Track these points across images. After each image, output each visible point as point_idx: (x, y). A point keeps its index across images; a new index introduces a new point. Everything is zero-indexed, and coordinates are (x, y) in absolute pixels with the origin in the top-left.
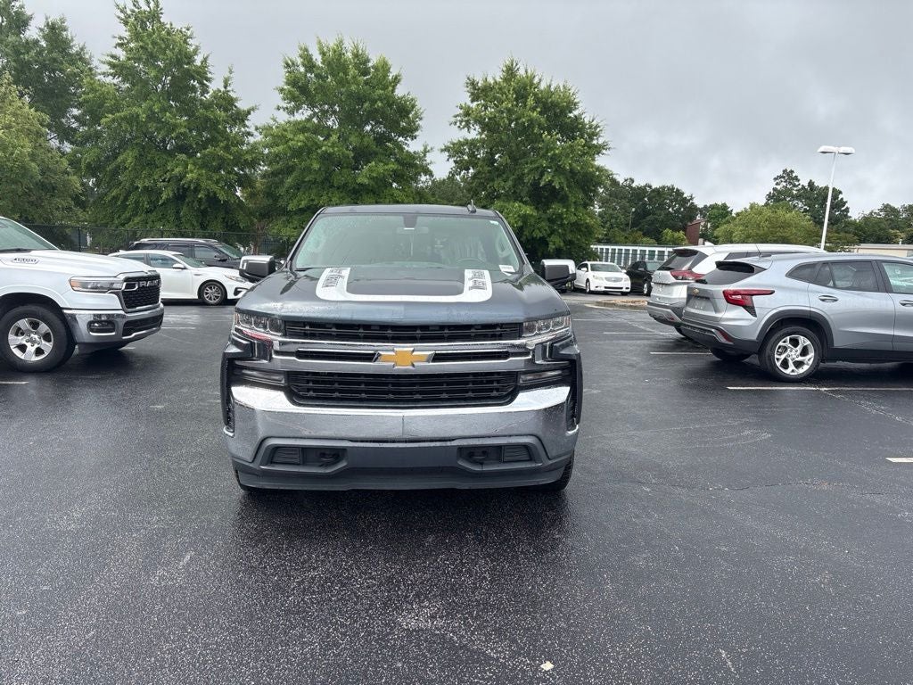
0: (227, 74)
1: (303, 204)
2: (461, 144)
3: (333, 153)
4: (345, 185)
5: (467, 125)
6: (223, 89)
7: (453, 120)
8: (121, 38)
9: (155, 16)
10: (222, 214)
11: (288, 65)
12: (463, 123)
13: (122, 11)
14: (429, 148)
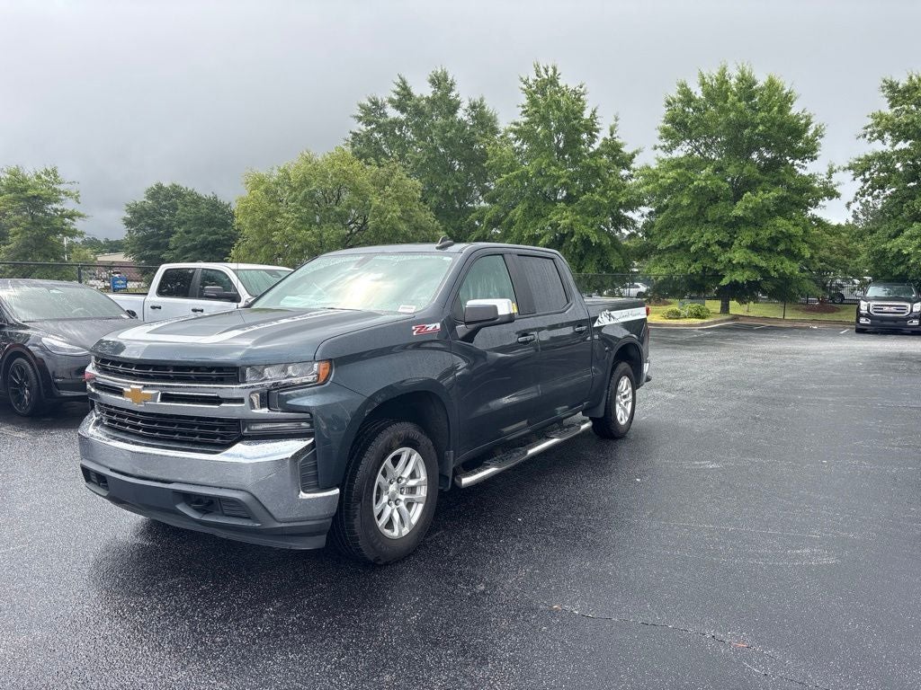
0: (613, 123)
1: (674, 242)
2: (868, 159)
3: (705, 187)
4: (721, 218)
5: (881, 136)
6: (609, 137)
7: (863, 132)
8: (523, 107)
9: (553, 81)
10: (596, 258)
11: (669, 104)
12: (875, 135)
13: (525, 83)
14: (835, 168)
